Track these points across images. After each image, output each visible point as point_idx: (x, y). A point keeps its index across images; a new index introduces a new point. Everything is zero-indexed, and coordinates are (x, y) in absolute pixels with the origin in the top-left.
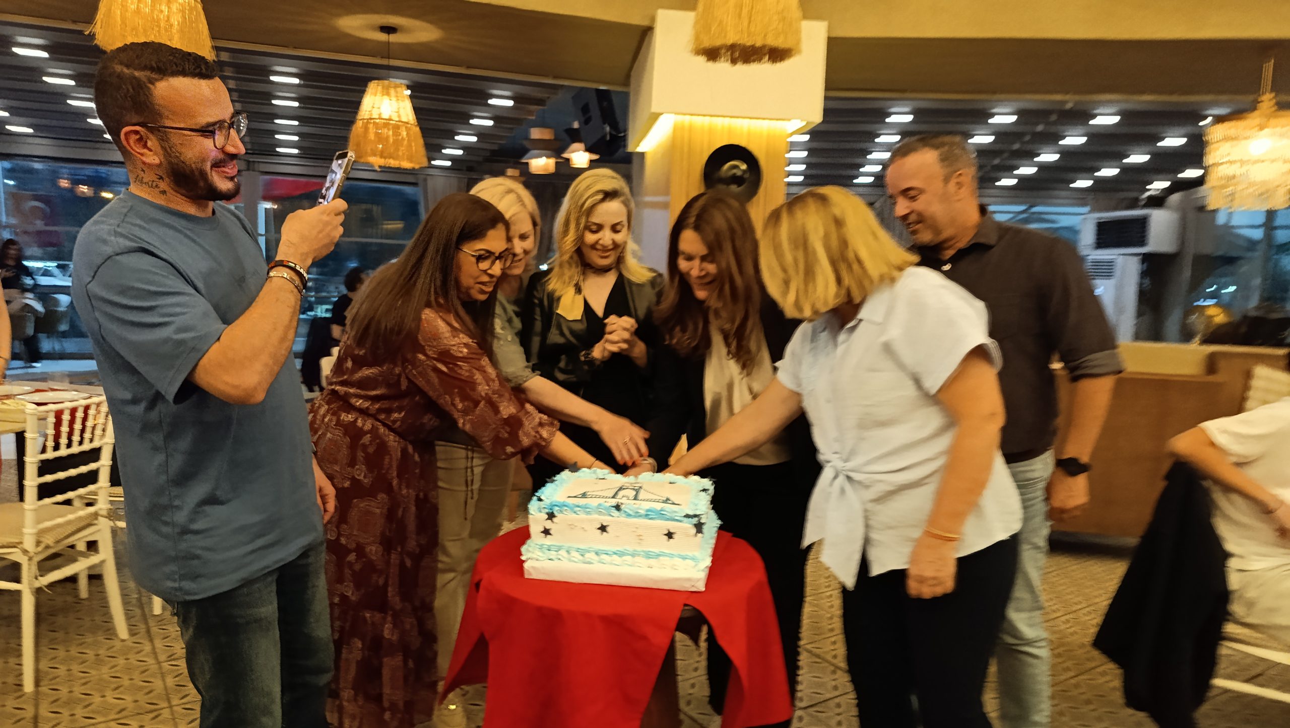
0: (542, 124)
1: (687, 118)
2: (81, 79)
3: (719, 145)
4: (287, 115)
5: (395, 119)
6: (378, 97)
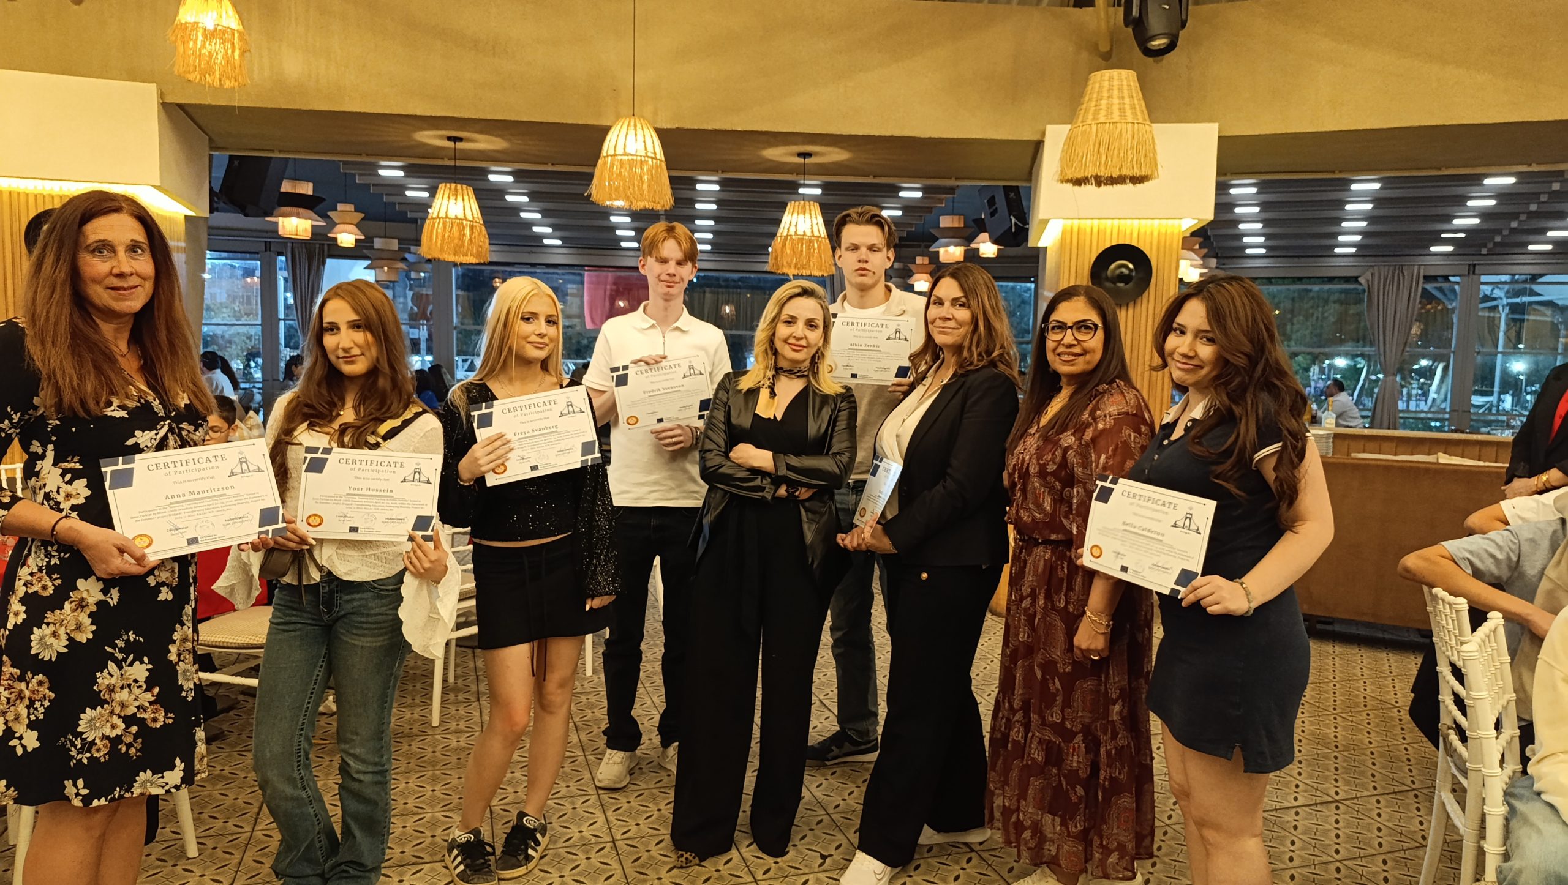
0: (952, 213)
1: (1076, 222)
2: (533, 196)
3: (1108, 245)
4: (705, 216)
5: (809, 233)
6: (795, 214)
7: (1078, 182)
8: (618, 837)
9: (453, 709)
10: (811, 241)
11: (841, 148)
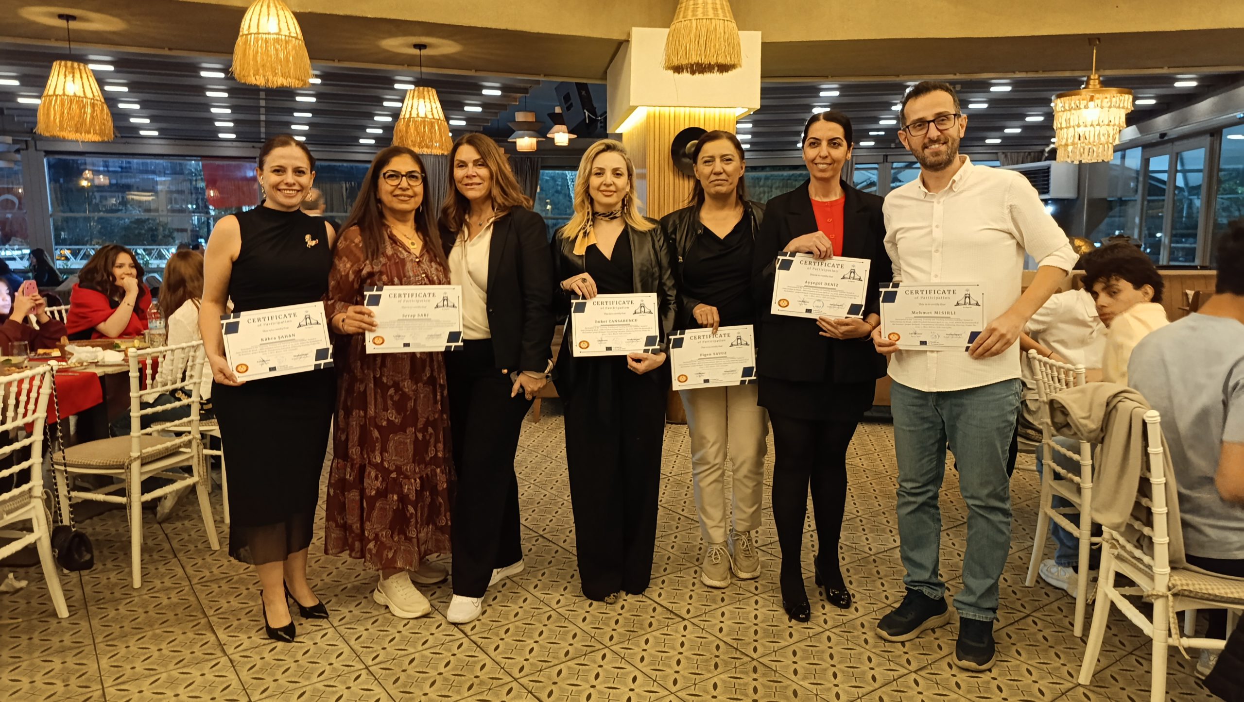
0: (525, 109)
1: (657, 109)
3: (682, 129)
4: (304, 108)
5: (430, 116)
6: (415, 100)
7: (678, 69)
8: (370, 663)
9: (152, 569)
10: (432, 125)
11: (455, 41)
